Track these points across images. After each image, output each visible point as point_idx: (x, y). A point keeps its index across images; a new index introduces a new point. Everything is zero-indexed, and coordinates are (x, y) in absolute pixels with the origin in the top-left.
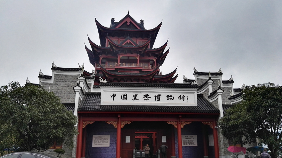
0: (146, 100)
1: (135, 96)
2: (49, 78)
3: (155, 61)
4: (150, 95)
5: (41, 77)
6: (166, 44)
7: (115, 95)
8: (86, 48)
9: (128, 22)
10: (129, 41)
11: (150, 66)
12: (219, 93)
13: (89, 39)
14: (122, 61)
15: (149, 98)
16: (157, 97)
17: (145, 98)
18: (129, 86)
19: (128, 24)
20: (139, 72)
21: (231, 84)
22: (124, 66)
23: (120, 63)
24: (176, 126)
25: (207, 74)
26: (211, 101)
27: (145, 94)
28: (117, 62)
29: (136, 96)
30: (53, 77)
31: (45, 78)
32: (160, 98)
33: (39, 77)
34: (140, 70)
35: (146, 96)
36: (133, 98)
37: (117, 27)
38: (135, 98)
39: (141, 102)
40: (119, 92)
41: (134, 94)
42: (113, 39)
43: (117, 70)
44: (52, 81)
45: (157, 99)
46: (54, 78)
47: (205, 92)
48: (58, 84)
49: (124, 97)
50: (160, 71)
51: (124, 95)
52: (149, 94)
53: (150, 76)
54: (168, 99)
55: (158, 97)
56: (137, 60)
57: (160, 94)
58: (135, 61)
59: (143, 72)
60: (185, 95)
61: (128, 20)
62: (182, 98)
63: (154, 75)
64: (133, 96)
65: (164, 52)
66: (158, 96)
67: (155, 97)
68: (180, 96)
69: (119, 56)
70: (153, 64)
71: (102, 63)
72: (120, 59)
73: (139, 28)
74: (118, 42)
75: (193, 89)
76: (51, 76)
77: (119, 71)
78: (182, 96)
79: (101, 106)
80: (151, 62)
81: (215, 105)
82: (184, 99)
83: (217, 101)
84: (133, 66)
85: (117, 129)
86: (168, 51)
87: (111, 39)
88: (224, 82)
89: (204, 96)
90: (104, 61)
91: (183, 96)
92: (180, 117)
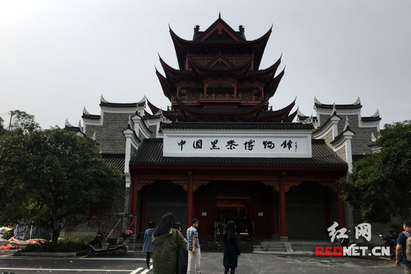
0: (231, 149)
1: (214, 144)
2: (97, 118)
3: (262, 89)
4: (237, 141)
5: (86, 116)
6: (278, 62)
7: (185, 142)
8: (158, 73)
9: (220, 30)
10: (220, 60)
11: (254, 98)
12: (346, 137)
13: (161, 60)
14: (210, 91)
15: (236, 145)
16: (247, 145)
17: (229, 147)
18: (205, 128)
19: (220, 33)
20: (236, 107)
21: (376, 122)
22: (213, 98)
23: (207, 93)
24: (277, 188)
25: (329, 107)
26: (335, 150)
27: (229, 140)
28: (203, 92)
29: (216, 143)
30: (102, 117)
31: (92, 119)
32: (252, 146)
33: (82, 117)
34: (238, 105)
35: (231, 143)
36: (211, 146)
37: (203, 40)
38: (214, 146)
39: (223, 152)
40: (191, 137)
41: (213, 140)
42: (198, 58)
43: (202, 105)
44: (101, 123)
45: (247, 148)
46: (104, 119)
47: (327, 135)
48: (110, 127)
49: (197, 144)
50: (270, 105)
51: (198, 142)
52: (235, 140)
53: (252, 112)
54: (265, 148)
55: (249, 145)
56: (233, 88)
57: (253, 139)
58: (230, 91)
59: (243, 106)
60: (293, 140)
61: (220, 28)
62: (287, 145)
63: (259, 111)
64: (212, 143)
65: (276, 75)
66: (250, 143)
67: (246, 144)
68: (285, 142)
69: (205, 84)
70: (258, 95)
71: (181, 95)
72: (207, 88)
73: (236, 39)
74: (203, 61)
75: (306, 132)
76: (100, 116)
77: (205, 107)
78: (288, 142)
79: (164, 158)
80: (256, 91)
81: (341, 156)
82: (290, 147)
83: (343, 150)
84: (227, 98)
85: (186, 192)
86: (282, 73)
87: (193, 58)
88: (365, 120)
89: (326, 141)
90: (184, 91)
91: (290, 141)
92: (284, 174)
